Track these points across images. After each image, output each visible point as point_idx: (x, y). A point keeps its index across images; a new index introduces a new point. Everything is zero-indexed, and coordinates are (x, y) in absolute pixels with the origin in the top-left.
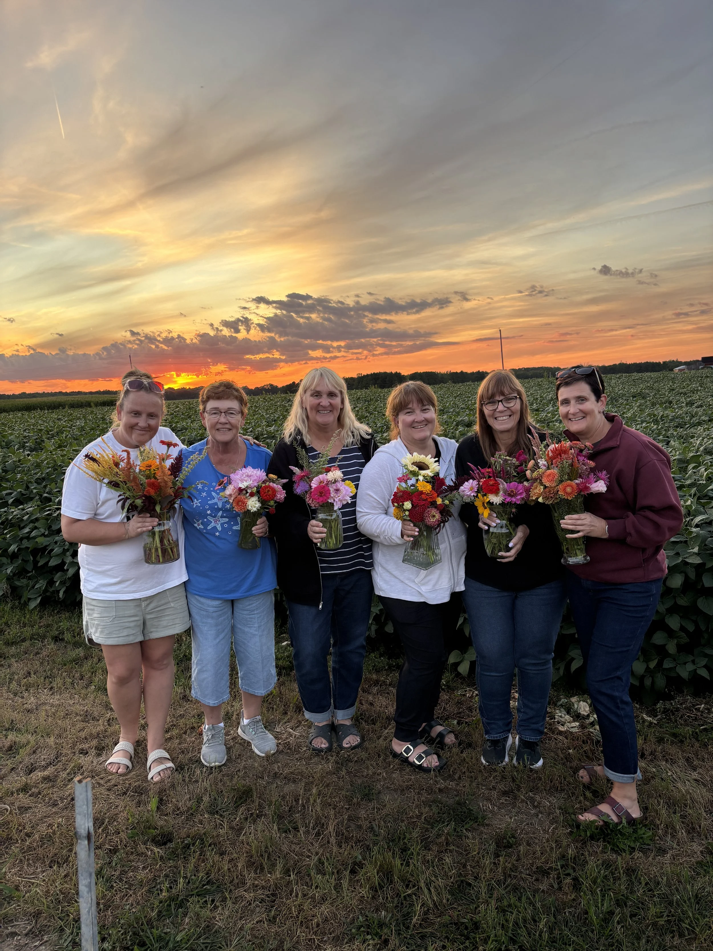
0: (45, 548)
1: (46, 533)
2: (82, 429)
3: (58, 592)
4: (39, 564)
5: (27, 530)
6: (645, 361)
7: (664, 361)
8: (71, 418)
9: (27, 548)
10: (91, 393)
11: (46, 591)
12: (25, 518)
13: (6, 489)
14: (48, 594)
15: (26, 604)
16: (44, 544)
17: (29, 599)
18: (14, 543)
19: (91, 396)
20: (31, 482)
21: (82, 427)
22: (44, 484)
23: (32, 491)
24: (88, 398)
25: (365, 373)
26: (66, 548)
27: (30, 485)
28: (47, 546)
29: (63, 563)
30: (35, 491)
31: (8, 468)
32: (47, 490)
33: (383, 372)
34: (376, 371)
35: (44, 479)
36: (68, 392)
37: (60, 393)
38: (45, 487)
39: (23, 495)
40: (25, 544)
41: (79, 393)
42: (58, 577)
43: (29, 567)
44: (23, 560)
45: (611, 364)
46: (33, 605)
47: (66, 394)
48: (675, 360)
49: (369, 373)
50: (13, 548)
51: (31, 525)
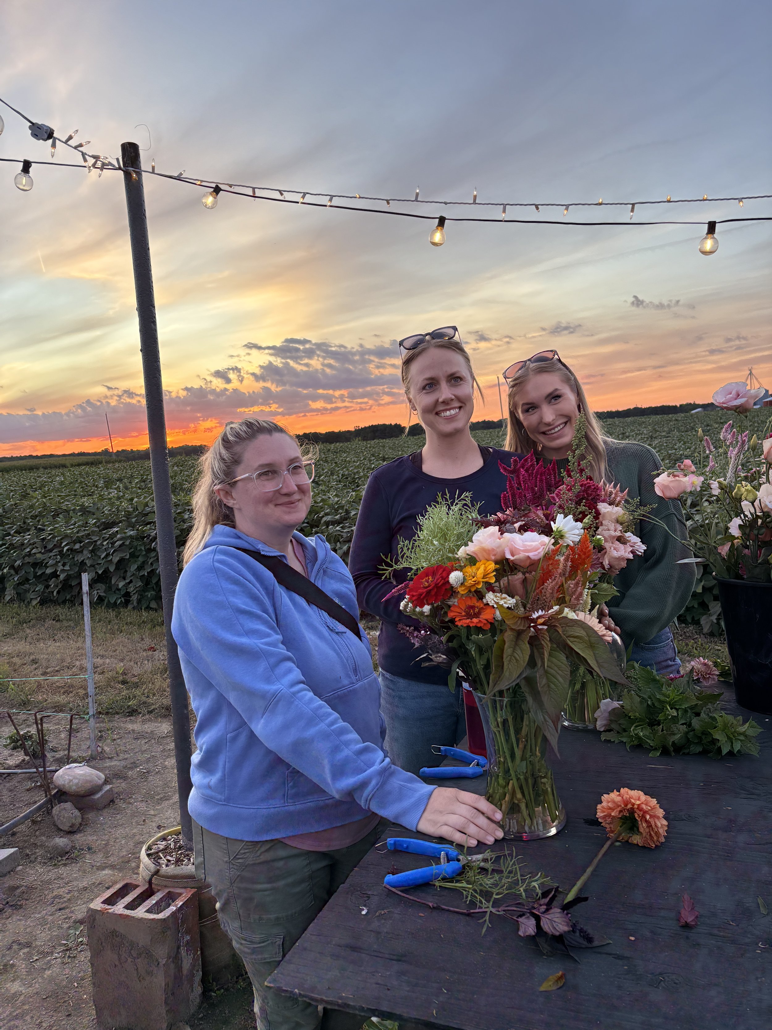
0: (42, 563)
1: (43, 551)
2: (62, 483)
3: (53, 592)
4: (38, 574)
5: (28, 550)
6: (661, 405)
7: (681, 403)
8: (49, 475)
9: (29, 563)
10: (64, 455)
11: (43, 592)
12: (26, 542)
13: (7, 524)
14: (45, 594)
15: (29, 603)
16: (42, 558)
17: (31, 599)
18: (19, 559)
19: (64, 458)
20: (27, 518)
21: (62, 482)
22: (38, 519)
23: (29, 524)
24: (62, 461)
25: (362, 425)
26: (58, 560)
27: (26, 520)
28: (44, 560)
29: (56, 571)
30: (31, 524)
31: (7, 510)
32: (41, 523)
33: (382, 423)
34: (375, 423)
35: (37, 516)
36: (39, 455)
37: (31, 457)
38: (39, 521)
39: (21, 527)
40: (27, 560)
41: (51, 456)
42: (52, 582)
43: (31, 577)
44: (25, 572)
45: (625, 408)
46: (34, 603)
47: (37, 457)
48: (692, 402)
49: (367, 425)
50: (18, 563)
51: (31, 547)
